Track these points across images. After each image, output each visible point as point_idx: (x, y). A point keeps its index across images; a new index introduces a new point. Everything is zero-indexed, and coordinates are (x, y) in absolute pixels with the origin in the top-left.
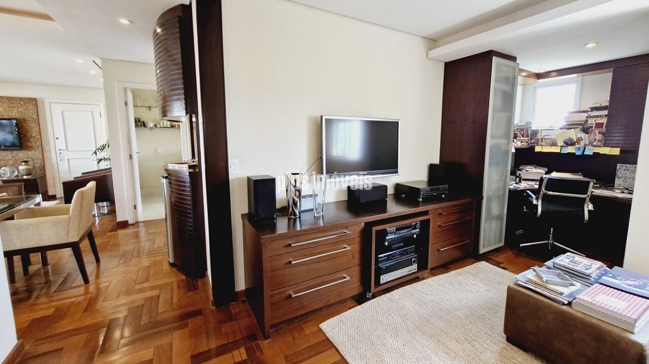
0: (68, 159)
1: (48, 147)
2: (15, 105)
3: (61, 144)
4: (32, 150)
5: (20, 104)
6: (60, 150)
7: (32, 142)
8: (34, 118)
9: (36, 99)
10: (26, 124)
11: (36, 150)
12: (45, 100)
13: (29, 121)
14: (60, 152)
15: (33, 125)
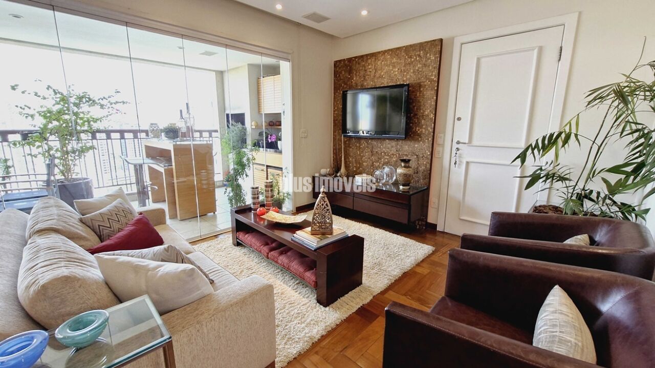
0: (468, 163)
1: (442, 135)
2: (413, 60)
3: (462, 133)
4: (419, 141)
5: (419, 56)
6: (458, 143)
7: (421, 127)
8: (431, 81)
9: (441, 40)
10: (420, 92)
11: (424, 142)
12: (455, 40)
13: (426, 86)
14: (459, 146)
15: (429, 94)
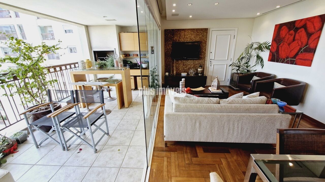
1: (207, 58)
3: (212, 56)
4: (201, 60)
7: (202, 55)
9: (207, 29)
12: (210, 29)
14: (211, 60)
15: (204, 45)
